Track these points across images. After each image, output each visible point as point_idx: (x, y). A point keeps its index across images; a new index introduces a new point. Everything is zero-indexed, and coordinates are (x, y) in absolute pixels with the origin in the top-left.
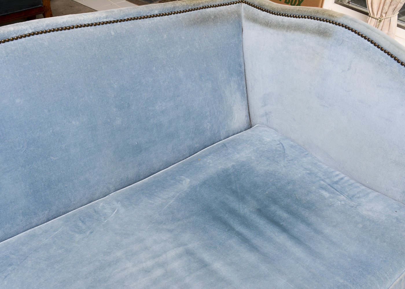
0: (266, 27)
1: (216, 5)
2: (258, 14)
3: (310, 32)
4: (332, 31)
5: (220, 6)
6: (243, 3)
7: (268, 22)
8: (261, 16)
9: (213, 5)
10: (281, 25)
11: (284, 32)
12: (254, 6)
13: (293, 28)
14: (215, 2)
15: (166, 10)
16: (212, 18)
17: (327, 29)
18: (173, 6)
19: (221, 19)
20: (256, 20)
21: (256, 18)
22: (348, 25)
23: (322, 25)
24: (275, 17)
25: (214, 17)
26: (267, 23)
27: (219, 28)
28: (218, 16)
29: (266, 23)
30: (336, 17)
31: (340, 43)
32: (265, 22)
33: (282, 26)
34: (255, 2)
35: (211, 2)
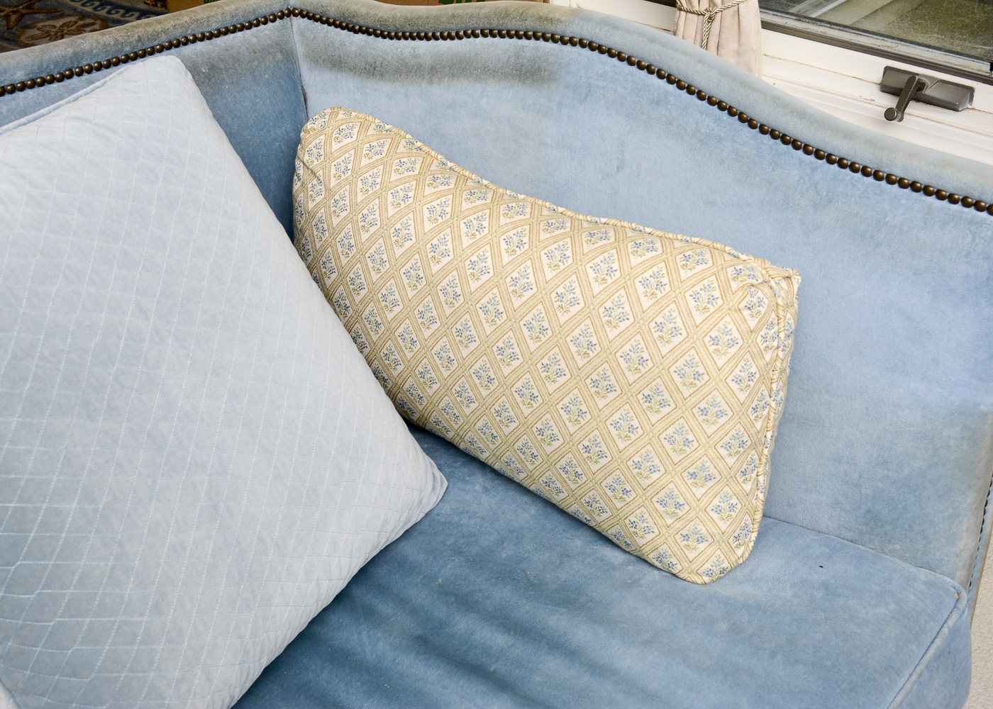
0: (369, 78)
1: (210, 32)
2: (343, 44)
3: (494, 77)
4: (556, 62)
5: (225, 34)
6: (296, 15)
7: (375, 63)
8: (353, 48)
9: (203, 34)
10: (413, 66)
11: (424, 85)
12: (327, 22)
13: (447, 70)
14: (205, 24)
15: (52, 67)
16: (204, 73)
17: (540, 58)
18: (70, 51)
19: (231, 71)
20: (340, 61)
21: (340, 57)
22: (594, 39)
23: (526, 50)
24: (393, 45)
25: (209, 69)
26: (371, 66)
27: (229, 100)
28: (222, 66)
29: (368, 67)
30: (559, 20)
31: (583, 96)
32: (367, 63)
33: (415, 68)
34: (329, 8)
35: (193, 27)
